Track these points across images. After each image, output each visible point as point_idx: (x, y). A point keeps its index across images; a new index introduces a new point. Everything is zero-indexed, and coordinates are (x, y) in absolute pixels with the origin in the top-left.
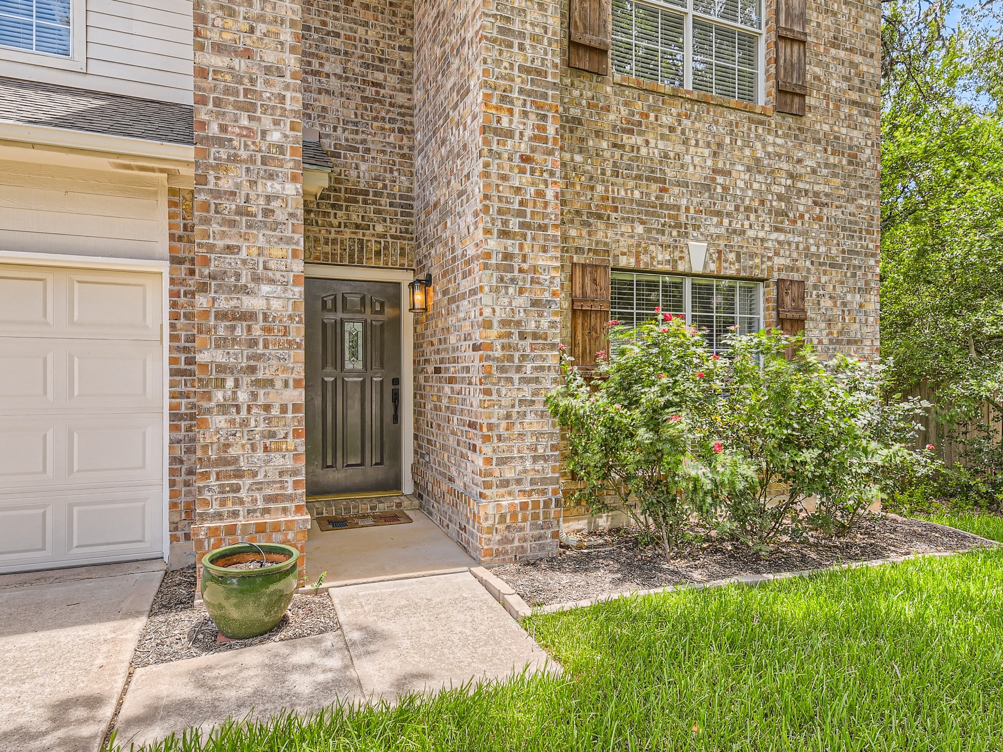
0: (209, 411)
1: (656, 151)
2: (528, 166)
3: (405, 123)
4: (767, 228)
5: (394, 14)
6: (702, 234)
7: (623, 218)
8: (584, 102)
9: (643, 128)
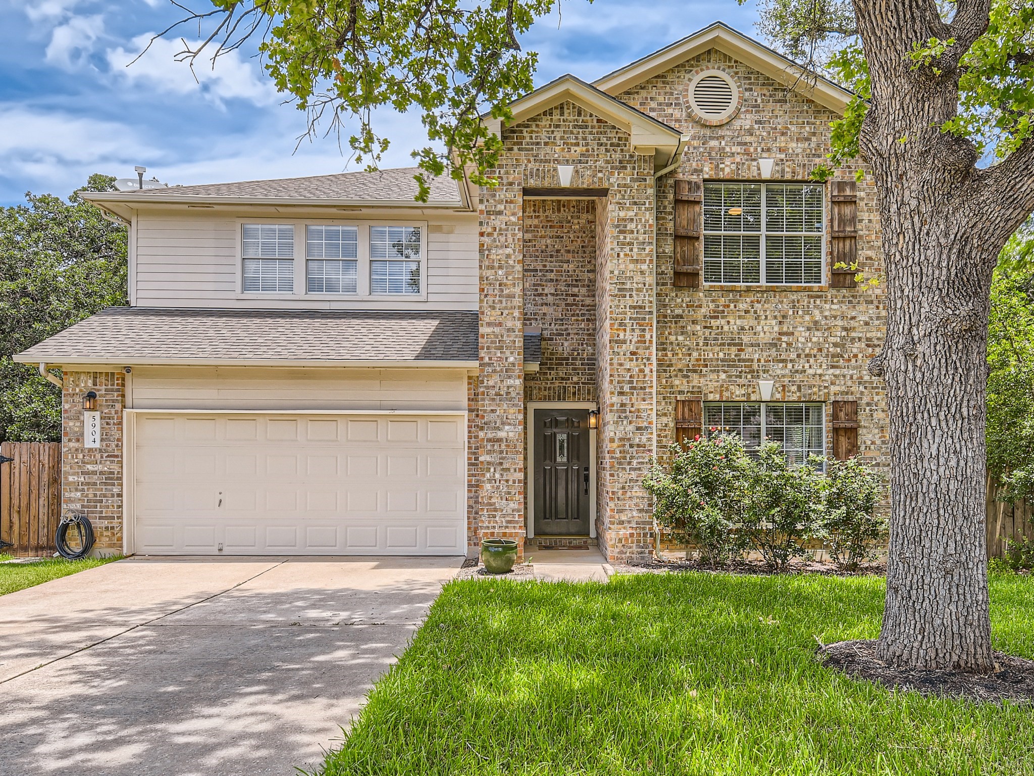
0: (484, 482)
1: (735, 327)
2: (634, 357)
3: (591, 315)
4: (824, 366)
5: (585, 252)
6: (770, 375)
7: (711, 371)
8: (684, 305)
9: (726, 314)
